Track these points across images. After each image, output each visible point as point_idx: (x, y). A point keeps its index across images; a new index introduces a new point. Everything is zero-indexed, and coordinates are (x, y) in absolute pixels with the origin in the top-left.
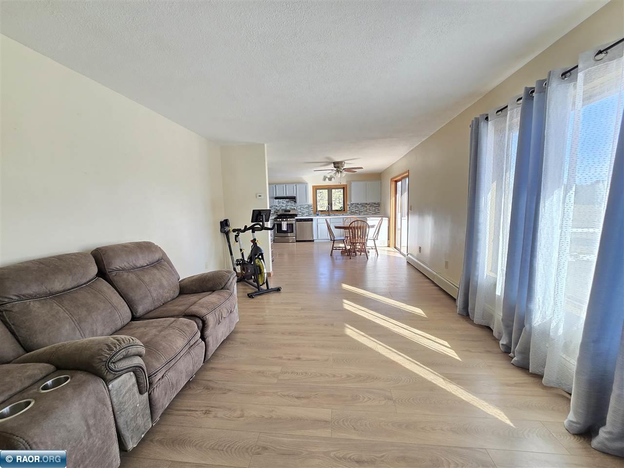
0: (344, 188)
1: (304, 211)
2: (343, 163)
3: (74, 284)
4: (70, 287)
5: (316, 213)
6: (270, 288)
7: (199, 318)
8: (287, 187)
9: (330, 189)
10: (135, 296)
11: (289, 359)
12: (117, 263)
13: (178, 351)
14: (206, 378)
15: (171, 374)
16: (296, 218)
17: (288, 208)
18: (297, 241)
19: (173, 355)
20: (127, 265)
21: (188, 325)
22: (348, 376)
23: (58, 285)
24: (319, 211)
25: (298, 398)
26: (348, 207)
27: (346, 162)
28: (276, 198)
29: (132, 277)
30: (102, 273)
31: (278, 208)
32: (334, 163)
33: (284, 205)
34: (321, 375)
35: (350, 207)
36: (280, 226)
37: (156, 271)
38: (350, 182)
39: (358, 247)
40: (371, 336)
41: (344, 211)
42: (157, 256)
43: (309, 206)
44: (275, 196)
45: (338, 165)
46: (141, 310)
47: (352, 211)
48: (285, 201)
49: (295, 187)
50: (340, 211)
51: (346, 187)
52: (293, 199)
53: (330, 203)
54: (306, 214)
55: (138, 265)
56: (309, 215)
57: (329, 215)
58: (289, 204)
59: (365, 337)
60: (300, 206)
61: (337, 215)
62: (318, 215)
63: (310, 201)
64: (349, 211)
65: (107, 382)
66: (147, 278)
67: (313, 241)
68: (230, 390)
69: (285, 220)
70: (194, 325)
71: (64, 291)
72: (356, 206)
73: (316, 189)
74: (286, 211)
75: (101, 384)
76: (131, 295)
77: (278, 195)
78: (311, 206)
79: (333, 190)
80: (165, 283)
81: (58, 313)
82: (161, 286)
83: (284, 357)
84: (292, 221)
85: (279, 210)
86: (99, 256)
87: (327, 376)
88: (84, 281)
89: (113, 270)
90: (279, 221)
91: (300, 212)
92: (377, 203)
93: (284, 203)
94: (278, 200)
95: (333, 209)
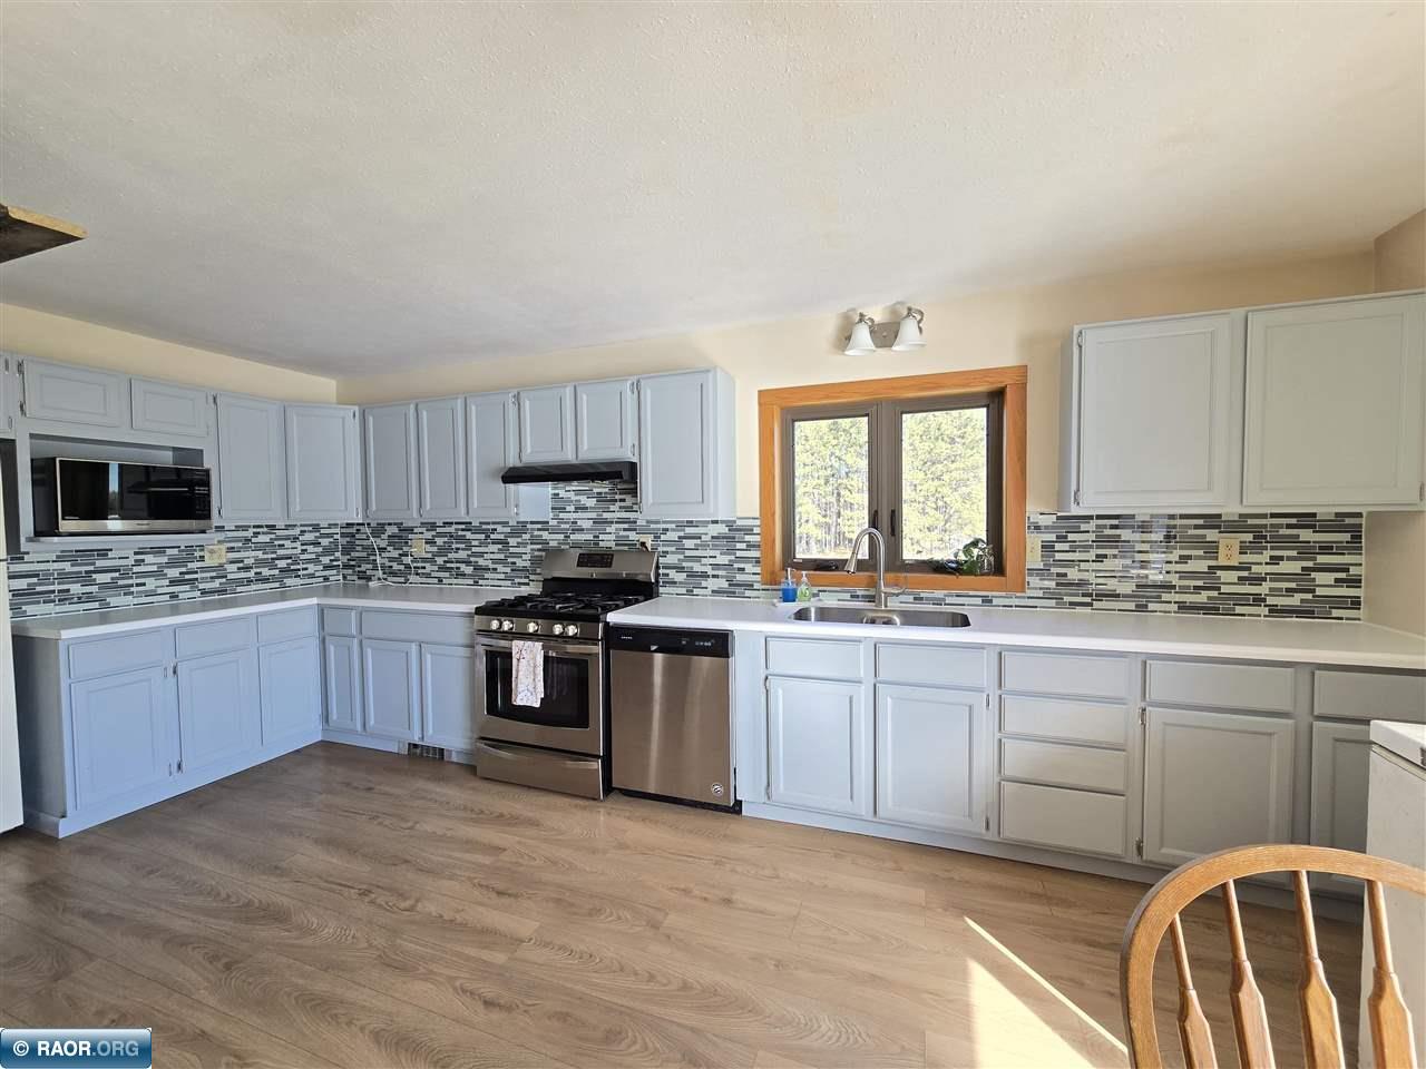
1: (698, 559)
5: (779, 579)
8: (583, 402)
18: (611, 793)
24: (801, 565)
26: (1034, 542)
31: (554, 540)
33: (583, 518)
35: (1048, 548)
36: (499, 670)
41: (999, 569)
44: (513, 461)
47: (1074, 576)
49: (630, 399)
51: (1018, 390)
52: (621, 477)
53: (886, 518)
58: (610, 511)
62: (786, 598)
63: (745, 496)
64: (1041, 573)
69: (532, 627)
72: (1101, 540)
73: (785, 412)
74: (591, 556)
77: (531, 455)
78: (749, 531)
79: (910, 422)
90: (501, 632)
91: (680, 569)
92: (1325, 511)
93: (584, 509)
94: (548, 489)
95: (909, 554)
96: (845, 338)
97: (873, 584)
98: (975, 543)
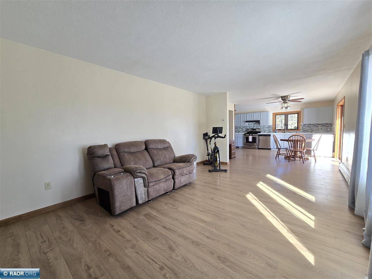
0: (298, 113)
1: (265, 129)
2: (289, 97)
3: (137, 151)
4: (136, 151)
5: (275, 130)
6: (221, 169)
7: (173, 170)
8: (254, 114)
9: (286, 115)
10: (155, 158)
11: (208, 198)
12: (151, 146)
13: (160, 179)
14: (172, 195)
15: (157, 186)
16: (259, 134)
17: (255, 128)
18: (258, 149)
19: (158, 179)
20: (155, 147)
21: (167, 171)
22: (230, 211)
23: (133, 150)
24: (277, 130)
25: (200, 211)
26: (301, 127)
27: (291, 95)
28: (247, 122)
29: (155, 152)
30: (146, 149)
31: (248, 128)
32: (282, 97)
33: (252, 126)
34: (217, 207)
35: (302, 127)
36: (247, 139)
37: (165, 151)
38: (303, 109)
39: (299, 154)
40: (260, 200)
41: (298, 129)
42: (167, 145)
43: (270, 126)
44: (246, 120)
45: (284, 99)
46: (156, 164)
47: (305, 129)
48: (253, 123)
49: (259, 115)
50: (294, 129)
51: (300, 112)
52: (258, 122)
53: (286, 125)
54: (267, 132)
55: (159, 148)
56: (269, 132)
57: (285, 133)
58: (256, 125)
59: (257, 200)
60: (263, 126)
61: (291, 133)
62: (276, 132)
63: (271, 123)
64: (302, 129)
65: (134, 178)
66: (160, 153)
67: (270, 149)
68: (178, 201)
69: (251, 135)
70: (170, 172)
71: (134, 152)
72: (308, 126)
73: (275, 115)
74: (253, 129)
75: (132, 178)
76: (154, 158)
77: (248, 120)
78: (271, 126)
79: (289, 116)
80: (167, 156)
81: (131, 158)
82: (165, 157)
83: (206, 197)
84: (256, 136)
85: (248, 129)
86: (147, 143)
87: (220, 208)
88: (140, 150)
89: (150, 148)
90: (247, 135)
91: (263, 130)
92: (329, 123)
93: (252, 125)
94: (248, 123)
95: (289, 128)
96: (282, 108)
97: (285, 131)
98: (296, 127)
